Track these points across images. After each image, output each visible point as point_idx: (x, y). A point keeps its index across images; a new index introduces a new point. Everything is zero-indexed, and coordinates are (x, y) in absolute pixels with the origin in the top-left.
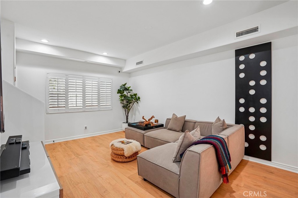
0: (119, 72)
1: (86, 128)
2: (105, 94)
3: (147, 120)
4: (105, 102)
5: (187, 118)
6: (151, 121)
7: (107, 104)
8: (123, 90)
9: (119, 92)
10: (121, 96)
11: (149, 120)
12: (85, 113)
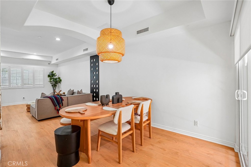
0: (49, 64)
1: (24, 98)
2: (38, 77)
3: (58, 93)
4: (38, 83)
5: (74, 91)
6: (60, 93)
7: (40, 84)
8: (51, 75)
9: (49, 76)
10: (51, 79)
11: (59, 92)
12: (23, 89)
